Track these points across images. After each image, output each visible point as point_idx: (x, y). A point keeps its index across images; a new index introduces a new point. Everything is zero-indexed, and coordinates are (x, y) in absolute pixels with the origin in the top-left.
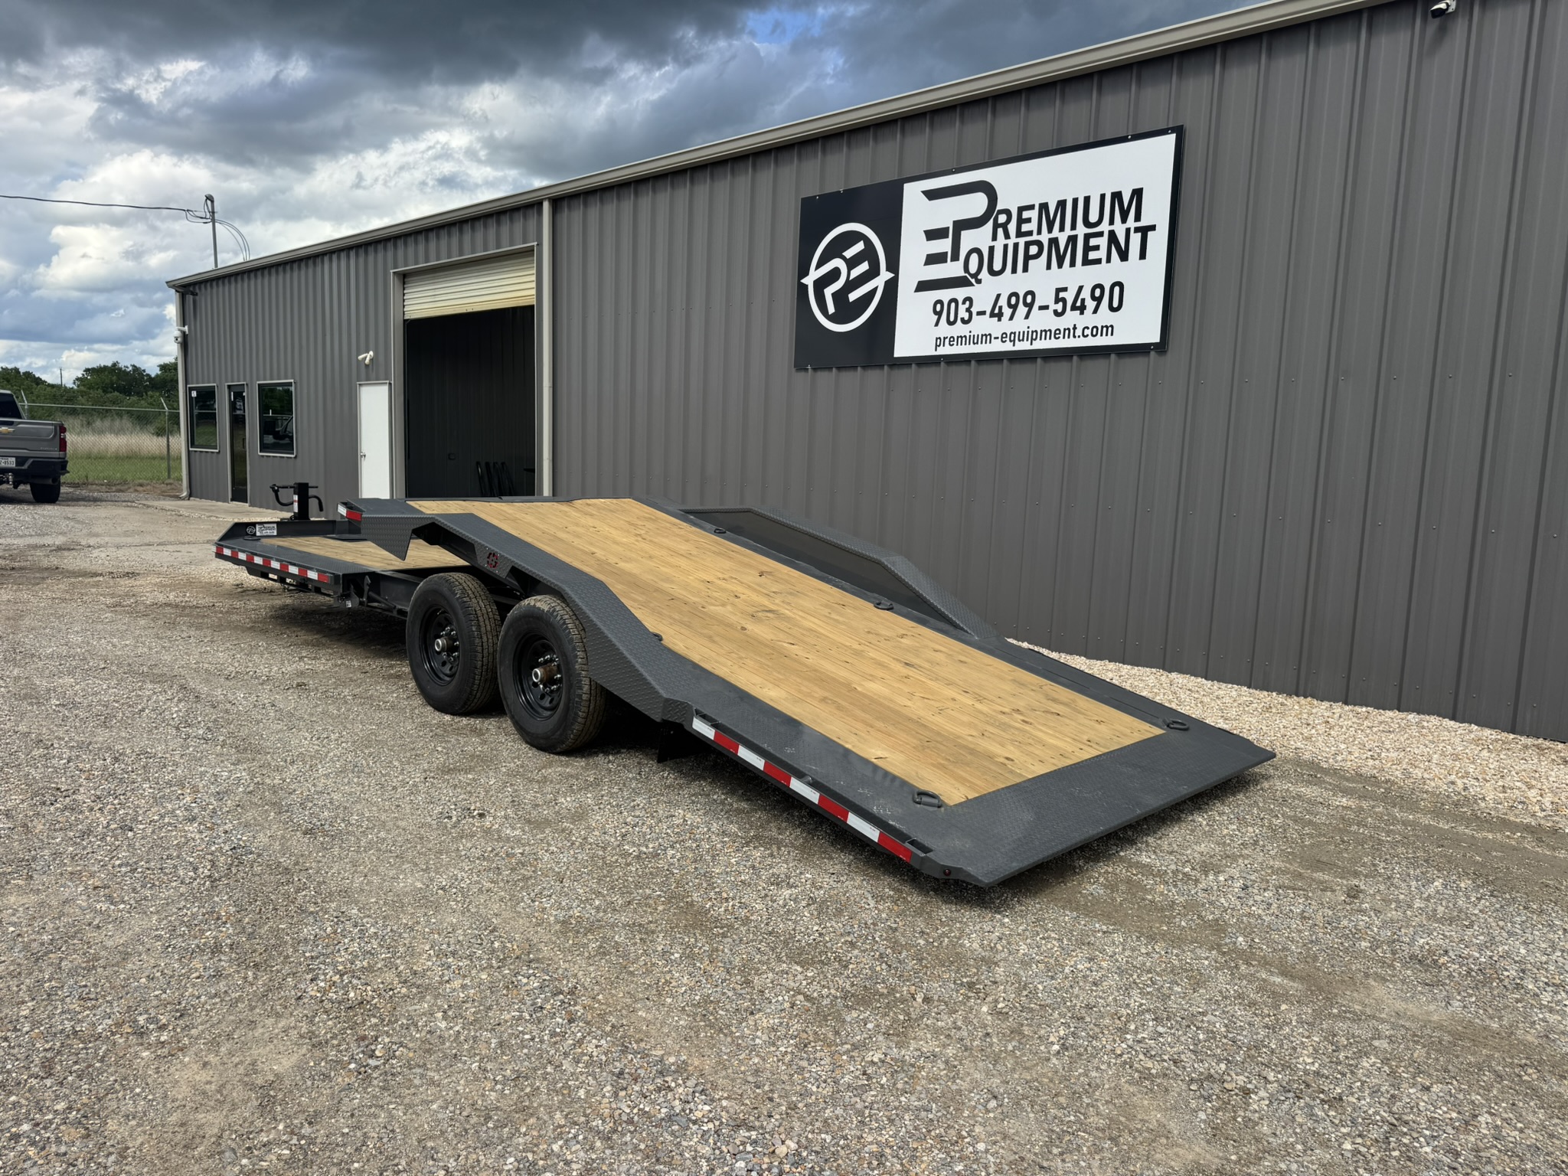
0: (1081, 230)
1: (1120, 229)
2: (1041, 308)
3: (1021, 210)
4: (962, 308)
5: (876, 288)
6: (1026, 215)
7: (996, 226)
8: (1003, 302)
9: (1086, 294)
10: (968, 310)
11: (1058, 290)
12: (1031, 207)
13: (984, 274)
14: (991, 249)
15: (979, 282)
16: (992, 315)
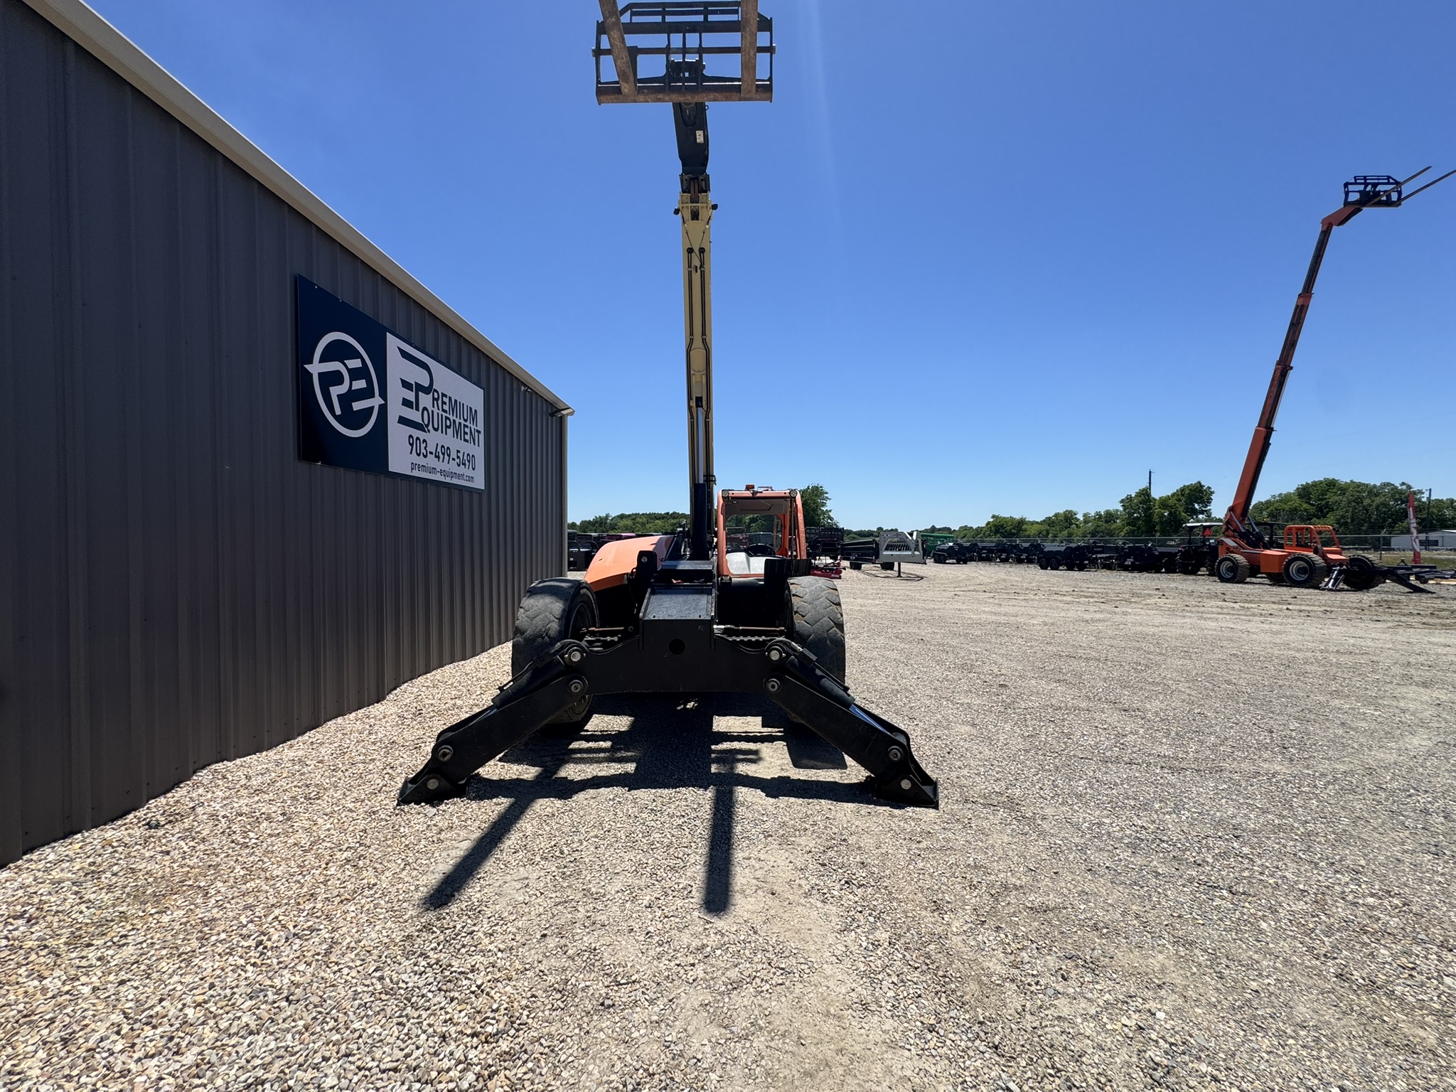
0: (463, 422)
1: (473, 427)
2: (453, 459)
3: (444, 395)
4: (423, 445)
5: (373, 407)
6: (445, 399)
7: (434, 399)
8: (439, 450)
9: (465, 458)
10: (425, 448)
11: (458, 451)
12: (446, 396)
13: (430, 427)
14: (433, 411)
15: (429, 431)
16: (436, 456)
